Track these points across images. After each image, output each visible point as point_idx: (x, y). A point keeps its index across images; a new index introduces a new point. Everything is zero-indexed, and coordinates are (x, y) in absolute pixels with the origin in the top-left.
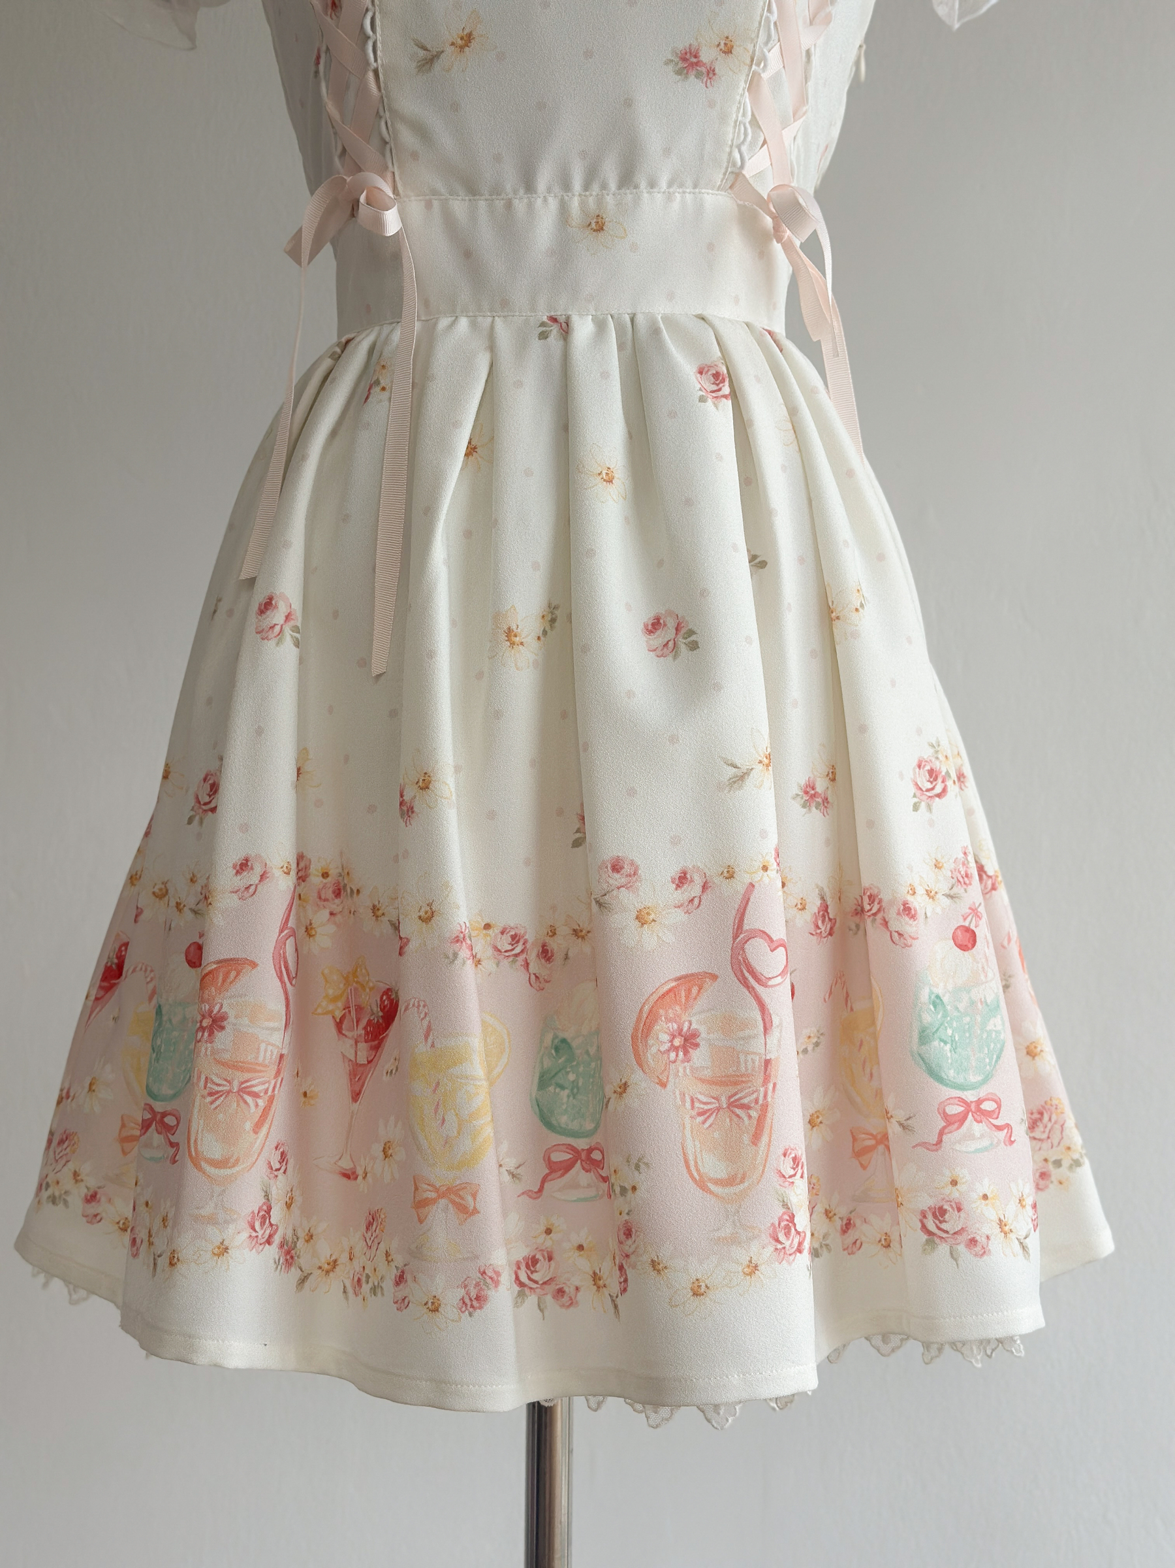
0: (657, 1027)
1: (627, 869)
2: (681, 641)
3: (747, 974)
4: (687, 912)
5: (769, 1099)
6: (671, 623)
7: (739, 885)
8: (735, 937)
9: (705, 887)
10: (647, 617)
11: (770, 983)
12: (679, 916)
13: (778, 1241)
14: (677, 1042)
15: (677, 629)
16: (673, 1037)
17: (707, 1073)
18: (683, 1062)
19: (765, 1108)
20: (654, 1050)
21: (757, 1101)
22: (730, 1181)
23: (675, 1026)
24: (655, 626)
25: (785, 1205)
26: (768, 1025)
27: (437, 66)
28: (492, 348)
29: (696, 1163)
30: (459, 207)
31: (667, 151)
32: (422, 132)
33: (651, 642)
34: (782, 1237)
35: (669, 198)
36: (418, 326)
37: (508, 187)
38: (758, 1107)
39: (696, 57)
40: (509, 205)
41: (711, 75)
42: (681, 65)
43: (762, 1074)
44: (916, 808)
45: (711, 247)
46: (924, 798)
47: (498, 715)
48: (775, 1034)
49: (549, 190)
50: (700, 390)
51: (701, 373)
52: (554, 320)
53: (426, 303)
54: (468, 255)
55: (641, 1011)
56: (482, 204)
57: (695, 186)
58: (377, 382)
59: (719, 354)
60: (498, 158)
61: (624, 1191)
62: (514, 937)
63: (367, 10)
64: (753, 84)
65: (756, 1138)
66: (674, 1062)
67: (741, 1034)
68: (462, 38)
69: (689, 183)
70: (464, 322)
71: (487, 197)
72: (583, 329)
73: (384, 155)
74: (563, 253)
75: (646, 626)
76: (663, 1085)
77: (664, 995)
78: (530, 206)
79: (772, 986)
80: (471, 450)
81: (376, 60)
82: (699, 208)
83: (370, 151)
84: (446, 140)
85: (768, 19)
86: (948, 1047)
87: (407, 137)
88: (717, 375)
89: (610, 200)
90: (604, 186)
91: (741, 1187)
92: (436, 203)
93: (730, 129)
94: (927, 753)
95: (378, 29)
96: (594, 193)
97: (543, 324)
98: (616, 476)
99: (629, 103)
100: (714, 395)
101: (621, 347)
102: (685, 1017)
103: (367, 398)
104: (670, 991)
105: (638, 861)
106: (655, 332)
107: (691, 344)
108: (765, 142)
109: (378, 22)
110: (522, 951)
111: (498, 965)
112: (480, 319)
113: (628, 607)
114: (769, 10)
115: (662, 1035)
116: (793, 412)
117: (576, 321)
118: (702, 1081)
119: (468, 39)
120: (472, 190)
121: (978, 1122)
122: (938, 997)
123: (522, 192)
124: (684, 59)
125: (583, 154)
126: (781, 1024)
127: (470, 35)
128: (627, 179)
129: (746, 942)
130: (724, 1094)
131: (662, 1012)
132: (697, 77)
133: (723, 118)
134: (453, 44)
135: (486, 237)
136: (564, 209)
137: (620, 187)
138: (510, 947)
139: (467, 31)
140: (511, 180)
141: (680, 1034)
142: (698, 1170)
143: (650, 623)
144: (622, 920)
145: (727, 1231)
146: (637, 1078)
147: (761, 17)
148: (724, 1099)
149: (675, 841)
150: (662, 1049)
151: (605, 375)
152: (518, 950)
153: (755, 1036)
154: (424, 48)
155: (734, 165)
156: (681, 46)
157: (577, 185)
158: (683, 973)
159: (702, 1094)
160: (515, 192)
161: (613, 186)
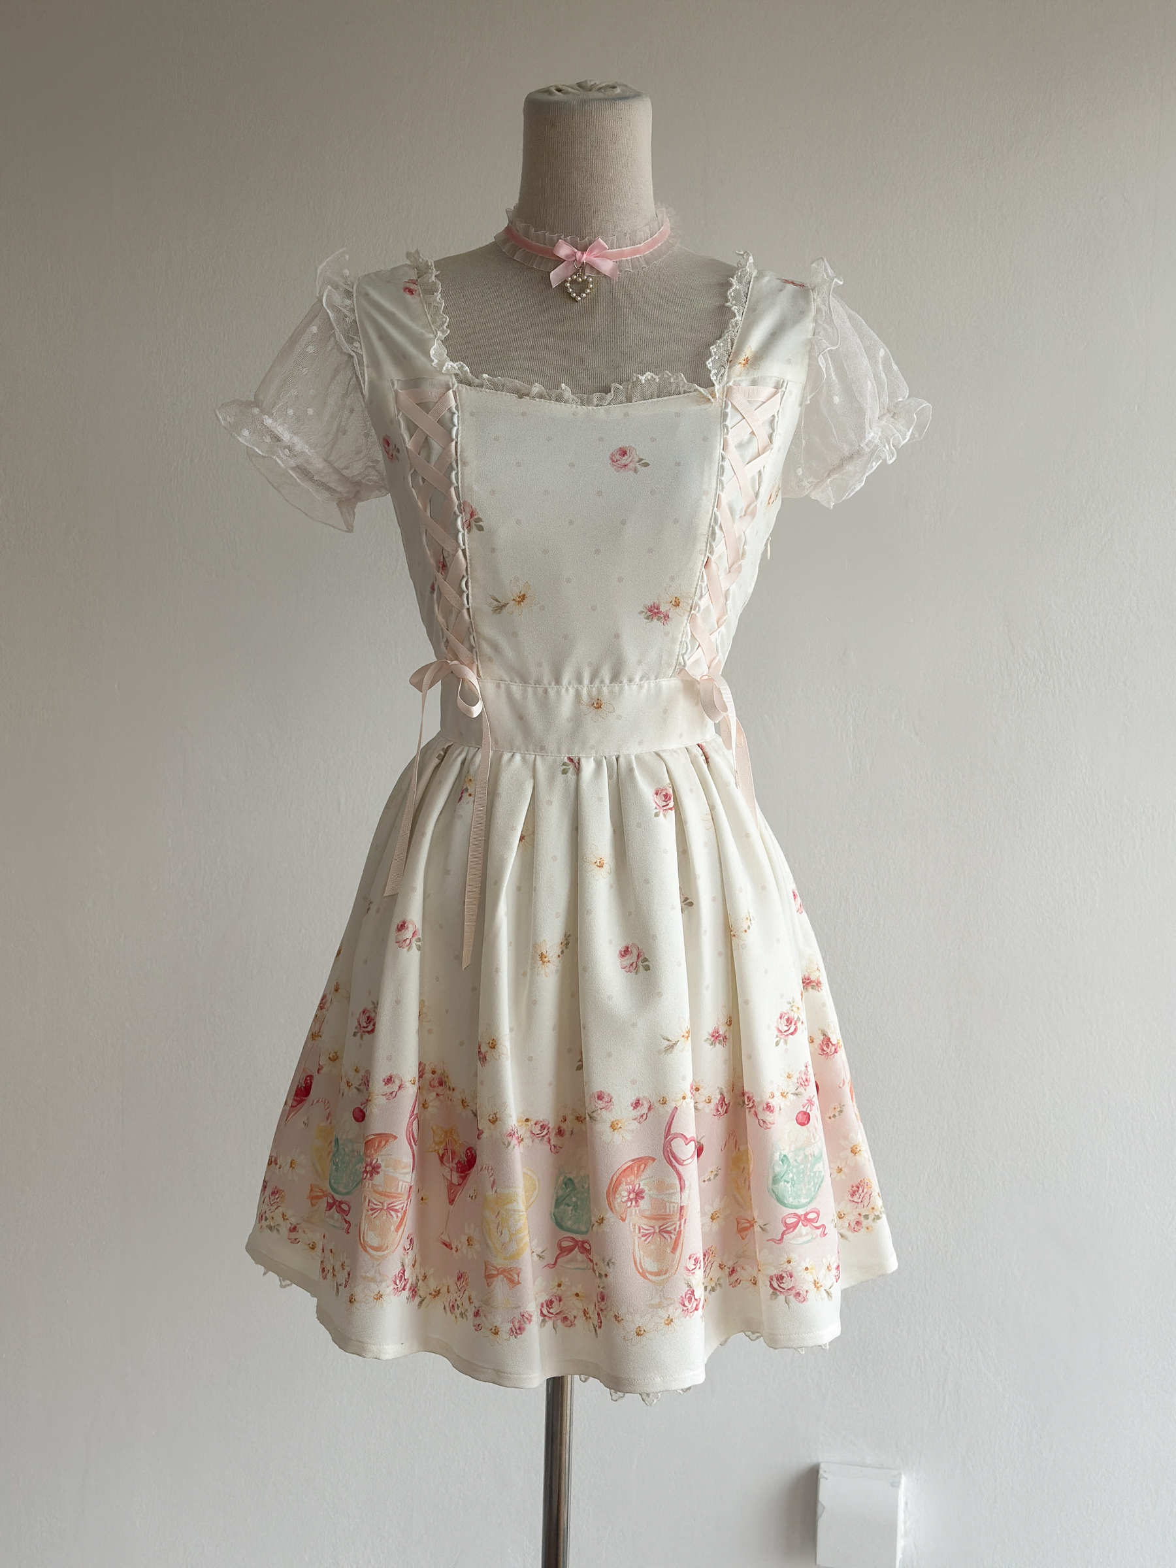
0: (620, 1188)
1: (606, 1099)
2: (640, 963)
3: (672, 1159)
4: (640, 1122)
5: (682, 1228)
6: (635, 952)
7: (669, 1109)
8: (666, 1138)
9: (650, 1108)
10: (621, 947)
11: (684, 1163)
12: (634, 1125)
13: (684, 1305)
14: (631, 1196)
15: (638, 957)
16: (630, 1193)
17: (648, 1213)
18: (634, 1207)
19: (679, 1233)
20: (619, 1201)
21: (675, 1229)
22: (658, 1274)
23: (631, 1187)
24: (626, 952)
25: (689, 1286)
26: (683, 1187)
27: (504, 611)
28: (534, 777)
29: (640, 1262)
30: (516, 689)
31: (640, 662)
32: (496, 648)
33: (623, 963)
34: (686, 1303)
35: (641, 687)
36: (491, 753)
37: (546, 681)
38: (676, 1233)
39: (657, 609)
40: (546, 691)
41: (666, 618)
42: (649, 613)
43: (678, 1214)
44: (777, 1044)
45: (665, 711)
46: (783, 1036)
47: (535, 1003)
48: (686, 1191)
49: (570, 683)
50: (656, 808)
51: (657, 794)
52: (571, 759)
53: (496, 743)
54: (521, 718)
55: (612, 1178)
56: (530, 690)
57: (656, 679)
58: (467, 790)
59: (668, 781)
60: (540, 665)
61: (600, 1275)
62: (542, 1126)
63: (463, 577)
64: (692, 619)
65: (674, 1250)
66: (630, 1207)
67: (668, 1192)
68: (519, 597)
69: (653, 677)
70: (518, 757)
71: (533, 685)
72: (588, 767)
73: (472, 652)
74: (577, 721)
75: (620, 952)
76: (624, 1220)
77: (625, 1170)
78: (558, 692)
79: (685, 1165)
80: (522, 838)
81: (468, 604)
82: (659, 689)
83: (463, 650)
84: (509, 653)
85: (701, 585)
86: (789, 1185)
87: (486, 648)
88: (666, 796)
89: (605, 689)
90: (602, 682)
91: (666, 1276)
92: (503, 686)
93: (678, 646)
94: (786, 1008)
95: (470, 588)
96: (596, 686)
97: (564, 764)
98: (605, 862)
99: (617, 636)
100: (664, 808)
101: (610, 777)
102: (636, 1182)
103: (460, 799)
104: (629, 1167)
105: (612, 1094)
106: (630, 770)
107: (651, 775)
108: (699, 645)
109: (470, 584)
110: (547, 1134)
111: (533, 1141)
112: (528, 756)
113: (610, 942)
114: (702, 581)
115: (623, 1192)
116: (712, 808)
117: (583, 761)
118: (646, 1217)
119: (523, 597)
120: (524, 680)
121: (804, 1226)
122: (785, 1156)
123: (553, 683)
124: (650, 611)
125: (590, 664)
126: (690, 1185)
127: (524, 595)
128: (615, 678)
129: (672, 1140)
130: (657, 1224)
131: (623, 1179)
132: (658, 620)
133: (674, 641)
134: (514, 600)
135: (532, 708)
136: (578, 694)
137: (611, 683)
138: (540, 1132)
139: (523, 593)
140: (547, 677)
141: (634, 1191)
142: (641, 1267)
143: (623, 950)
144: (602, 1128)
145: (657, 1300)
146: (609, 1215)
147: (697, 585)
148: (657, 1228)
149: (634, 1082)
150: (623, 1200)
151: (600, 799)
152: (544, 1133)
153: (675, 1193)
154: (497, 601)
155: (680, 664)
156: (649, 603)
157: (586, 680)
158: (637, 1157)
159: (644, 1224)
160: (550, 684)
161: (607, 681)
